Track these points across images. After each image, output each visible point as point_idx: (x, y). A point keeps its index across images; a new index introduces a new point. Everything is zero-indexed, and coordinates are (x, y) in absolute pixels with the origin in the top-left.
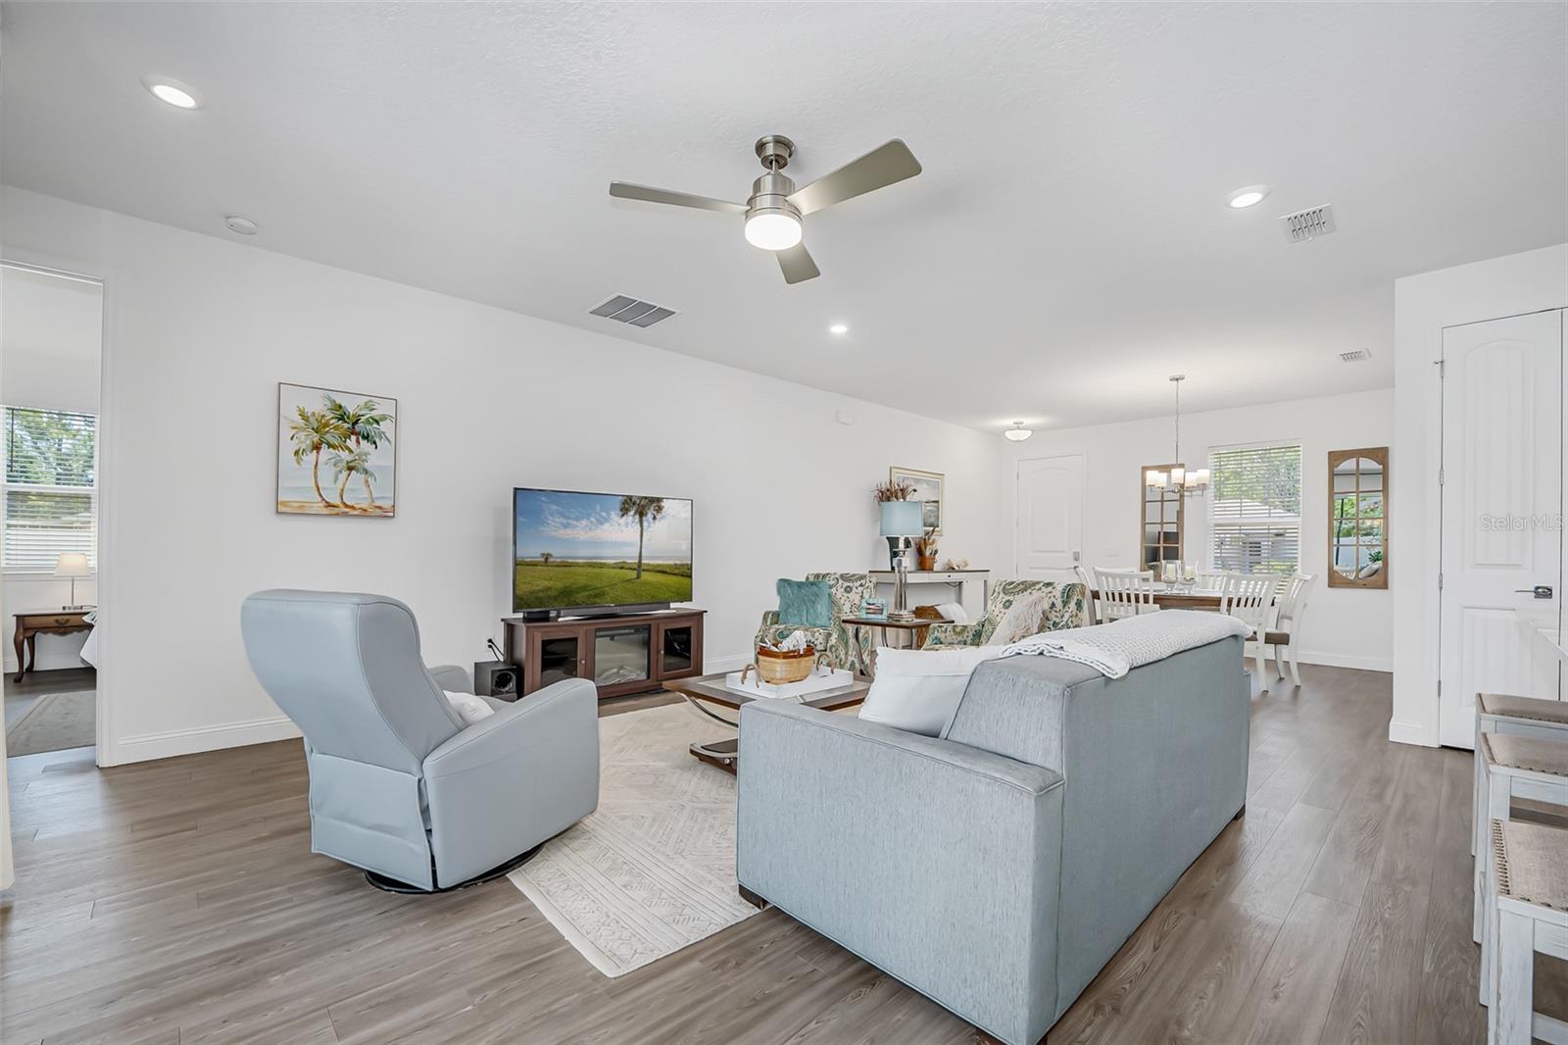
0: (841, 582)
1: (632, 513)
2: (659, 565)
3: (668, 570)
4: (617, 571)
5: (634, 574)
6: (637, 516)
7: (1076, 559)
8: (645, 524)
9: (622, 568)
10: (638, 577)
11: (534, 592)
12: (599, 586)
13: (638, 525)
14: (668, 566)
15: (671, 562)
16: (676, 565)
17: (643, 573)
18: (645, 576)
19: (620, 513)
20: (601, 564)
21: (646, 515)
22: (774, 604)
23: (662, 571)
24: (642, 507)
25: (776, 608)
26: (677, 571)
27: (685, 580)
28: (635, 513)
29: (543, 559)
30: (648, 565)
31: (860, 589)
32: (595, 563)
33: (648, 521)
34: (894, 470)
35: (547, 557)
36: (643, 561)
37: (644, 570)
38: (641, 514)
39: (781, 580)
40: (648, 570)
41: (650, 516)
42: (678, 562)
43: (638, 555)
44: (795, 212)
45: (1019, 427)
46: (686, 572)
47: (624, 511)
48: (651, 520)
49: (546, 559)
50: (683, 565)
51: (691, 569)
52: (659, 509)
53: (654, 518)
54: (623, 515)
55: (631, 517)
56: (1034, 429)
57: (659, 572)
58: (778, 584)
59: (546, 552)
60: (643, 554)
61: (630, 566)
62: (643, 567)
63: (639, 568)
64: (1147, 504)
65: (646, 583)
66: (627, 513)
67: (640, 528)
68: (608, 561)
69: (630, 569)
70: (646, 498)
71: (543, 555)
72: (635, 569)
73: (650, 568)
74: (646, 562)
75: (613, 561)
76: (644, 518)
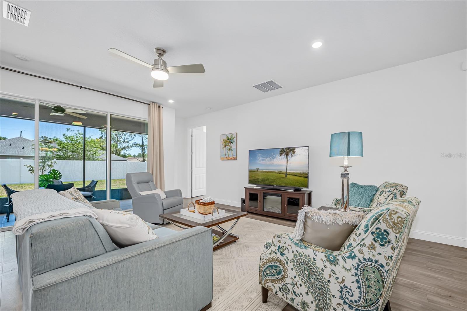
1: (284, 155)
2: (294, 173)
3: (297, 175)
4: (279, 174)
5: (284, 176)
6: (286, 156)
8: (288, 158)
9: (280, 173)
10: (286, 177)
11: (255, 179)
12: (272, 179)
13: (286, 159)
14: (298, 173)
15: (299, 172)
16: (300, 173)
17: (287, 175)
19: (280, 155)
20: (273, 172)
21: (289, 155)
23: (295, 175)
24: (288, 152)
26: (301, 175)
27: (306, 179)
28: (285, 155)
29: (257, 170)
30: (290, 172)
33: (289, 157)
36: (288, 171)
37: (288, 174)
38: (287, 155)
40: (289, 175)
41: (290, 155)
42: (301, 172)
43: (286, 169)
46: (306, 176)
47: (281, 154)
48: (291, 157)
49: (258, 170)
50: (304, 173)
51: (308, 175)
52: (294, 153)
53: (292, 156)
54: (280, 156)
55: (284, 156)
57: (293, 175)
59: (257, 168)
60: (288, 169)
61: (283, 173)
62: (288, 173)
63: (286, 173)
65: (288, 179)
66: (282, 155)
70: (289, 148)
72: (285, 174)
73: (290, 174)
74: (289, 172)
75: (277, 171)
76: (288, 156)
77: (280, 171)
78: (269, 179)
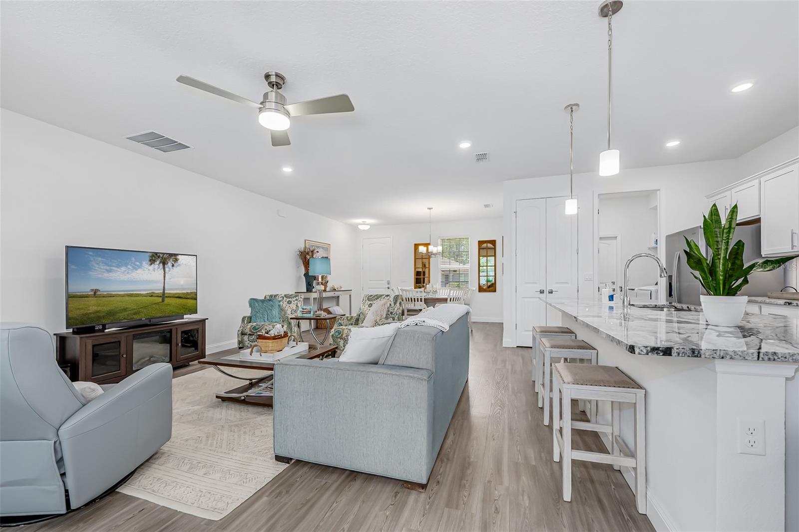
0: (285, 298)
1: (158, 262)
2: (176, 294)
3: (182, 296)
4: (148, 298)
5: (160, 299)
6: (161, 265)
7: (389, 284)
8: (167, 269)
9: (152, 296)
10: (163, 301)
11: (87, 314)
12: (135, 308)
13: (162, 270)
14: (183, 294)
15: (185, 292)
16: (187, 293)
18: (167, 300)
19: (149, 263)
20: (137, 294)
21: (167, 264)
22: (248, 312)
23: (179, 297)
24: (164, 259)
25: (249, 315)
26: (188, 297)
27: (192, 302)
28: (160, 263)
29: (92, 293)
30: (170, 293)
31: (296, 302)
32: (132, 294)
33: (168, 267)
34: (307, 242)
35: (96, 291)
36: (166, 292)
37: (166, 297)
38: (164, 263)
39: (251, 299)
40: (169, 297)
41: (170, 264)
42: (189, 291)
43: (162, 288)
44: (287, 113)
45: (364, 223)
46: (194, 297)
47: (152, 261)
48: (171, 267)
49: (95, 293)
50: (192, 293)
51: (197, 295)
52: (176, 260)
53: (173, 266)
54: (152, 264)
55: (157, 265)
56: (371, 225)
57: (176, 297)
58: (249, 302)
59: (95, 289)
60: (166, 287)
61: (158, 295)
62: (166, 295)
63: (163, 296)
64: (417, 260)
65: (169, 305)
66: (154, 263)
67: (163, 272)
68: (142, 292)
69: (158, 296)
70: (167, 254)
71: (92, 290)
72: (160, 297)
73: (171, 295)
74: (168, 292)
75: (145, 293)
76: (166, 266)
77: (151, 292)
78: (127, 308)
